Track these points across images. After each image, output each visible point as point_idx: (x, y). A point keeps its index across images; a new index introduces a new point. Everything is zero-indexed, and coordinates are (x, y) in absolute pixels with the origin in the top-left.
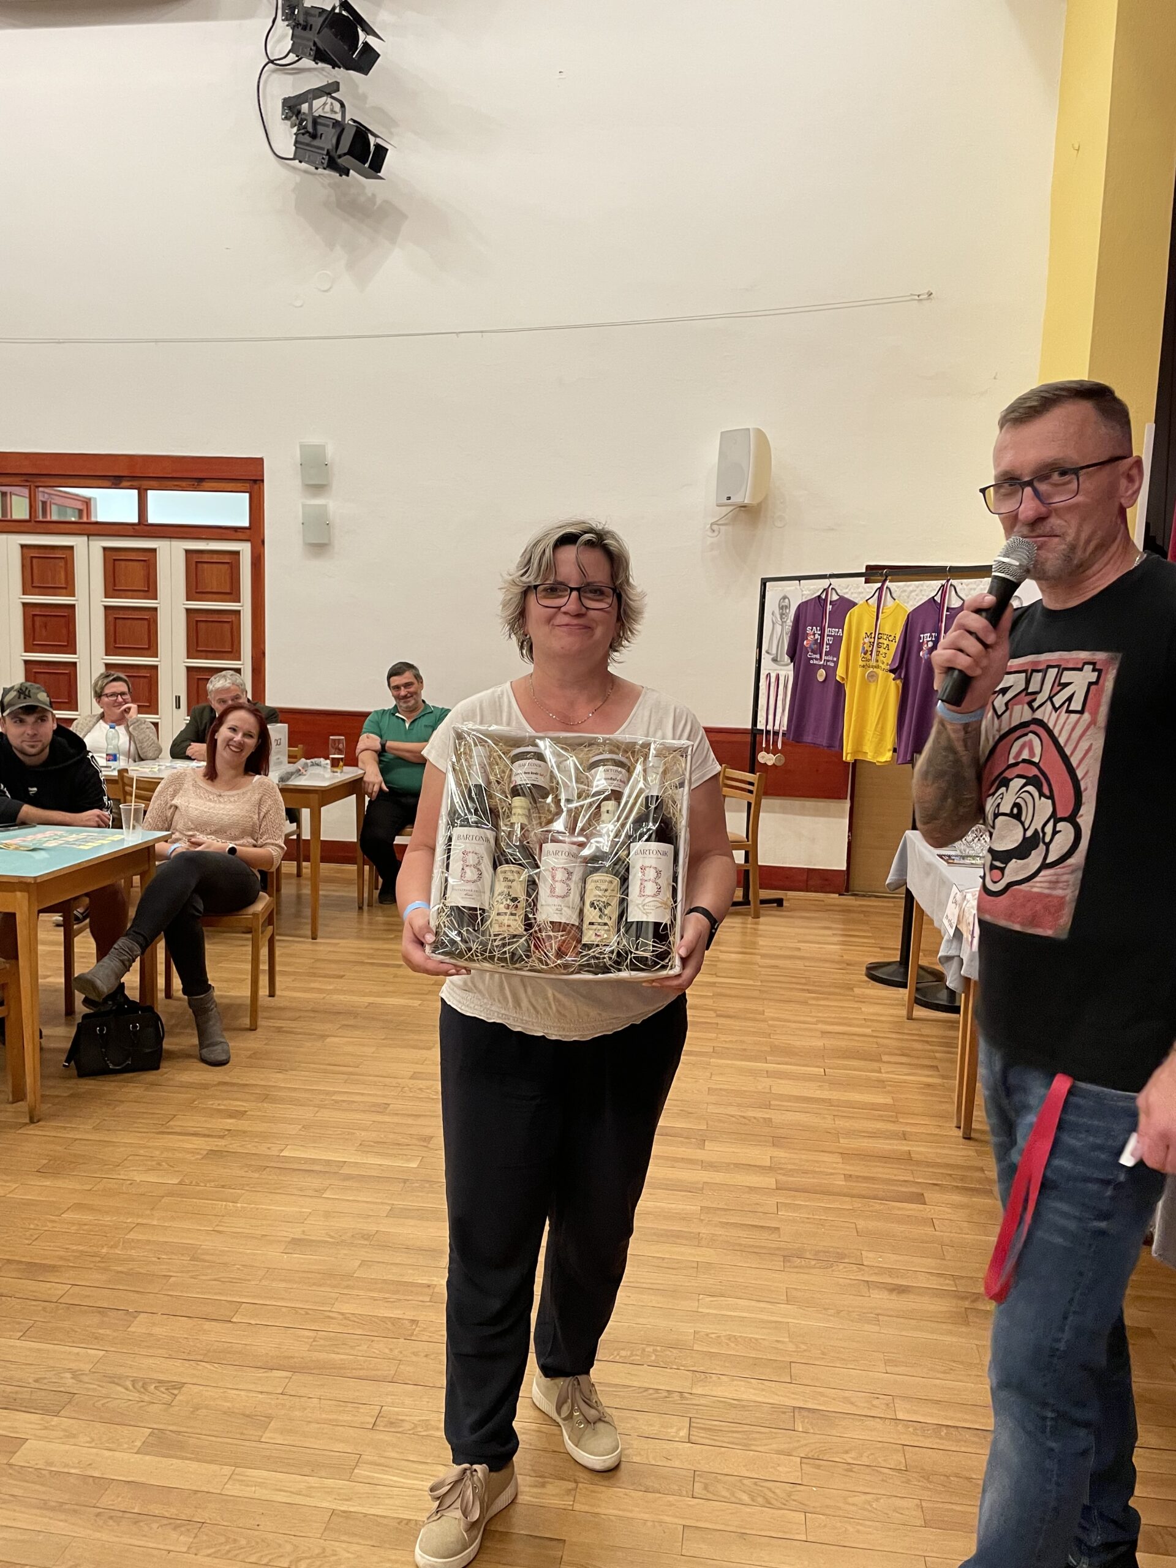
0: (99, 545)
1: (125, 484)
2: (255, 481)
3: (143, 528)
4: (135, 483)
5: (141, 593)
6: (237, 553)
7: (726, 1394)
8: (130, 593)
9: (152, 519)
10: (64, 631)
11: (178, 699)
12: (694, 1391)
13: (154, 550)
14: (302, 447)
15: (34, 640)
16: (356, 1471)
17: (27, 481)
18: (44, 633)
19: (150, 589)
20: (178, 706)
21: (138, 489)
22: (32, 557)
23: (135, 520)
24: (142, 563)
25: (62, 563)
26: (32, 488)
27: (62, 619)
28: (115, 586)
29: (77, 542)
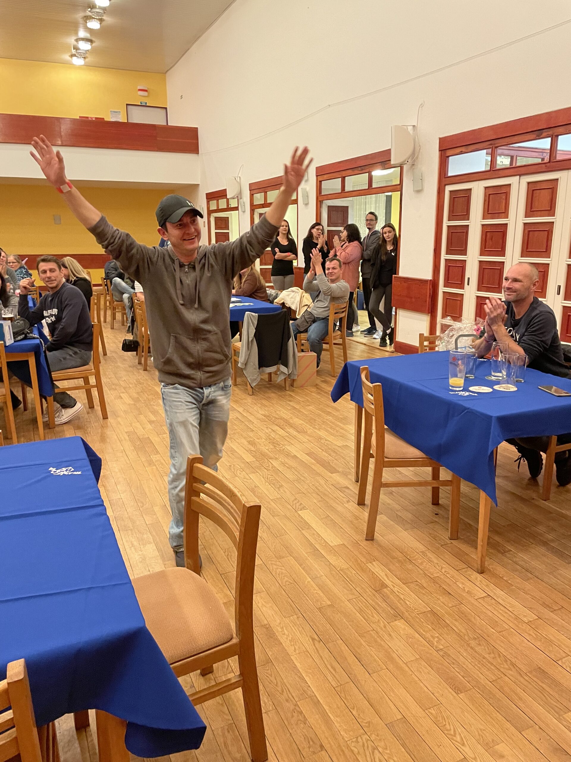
1: (544, 134)
3: (552, 164)
4: (550, 132)
5: (547, 212)
8: (539, 213)
10: (501, 241)
11: (559, 287)
13: (557, 180)
15: (485, 248)
17: (491, 144)
18: (491, 243)
20: (559, 293)
21: (551, 136)
22: (490, 194)
24: (550, 190)
25: (504, 197)
26: (493, 148)
27: (499, 233)
28: (531, 209)
29: (513, 181)
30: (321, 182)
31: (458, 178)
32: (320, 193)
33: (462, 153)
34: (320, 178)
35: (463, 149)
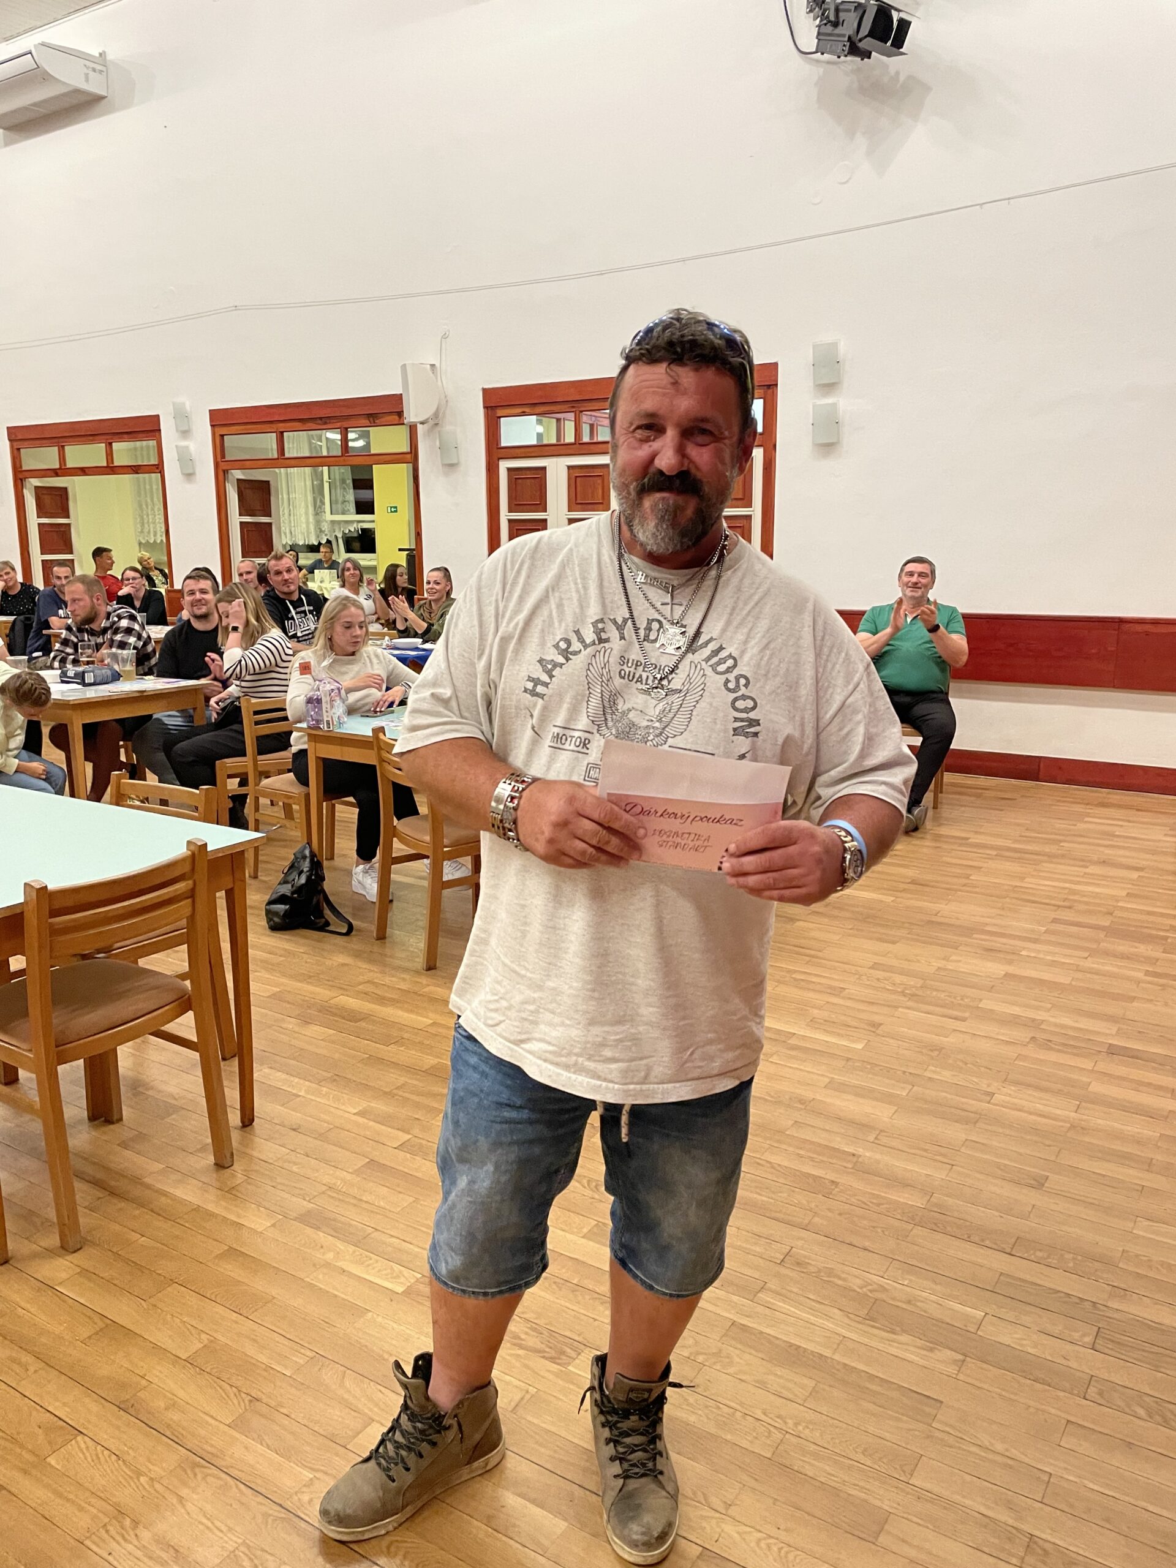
2: (769, 386)
7: (1145, 1315)
12: (1110, 1304)
14: (815, 346)
16: (760, 1295)
17: (573, 407)
22: (576, 477)
25: (599, 482)
26: (578, 412)
30: (222, 436)
31: (522, 450)
32: (223, 456)
33: (524, 414)
34: (223, 431)
35: (527, 410)
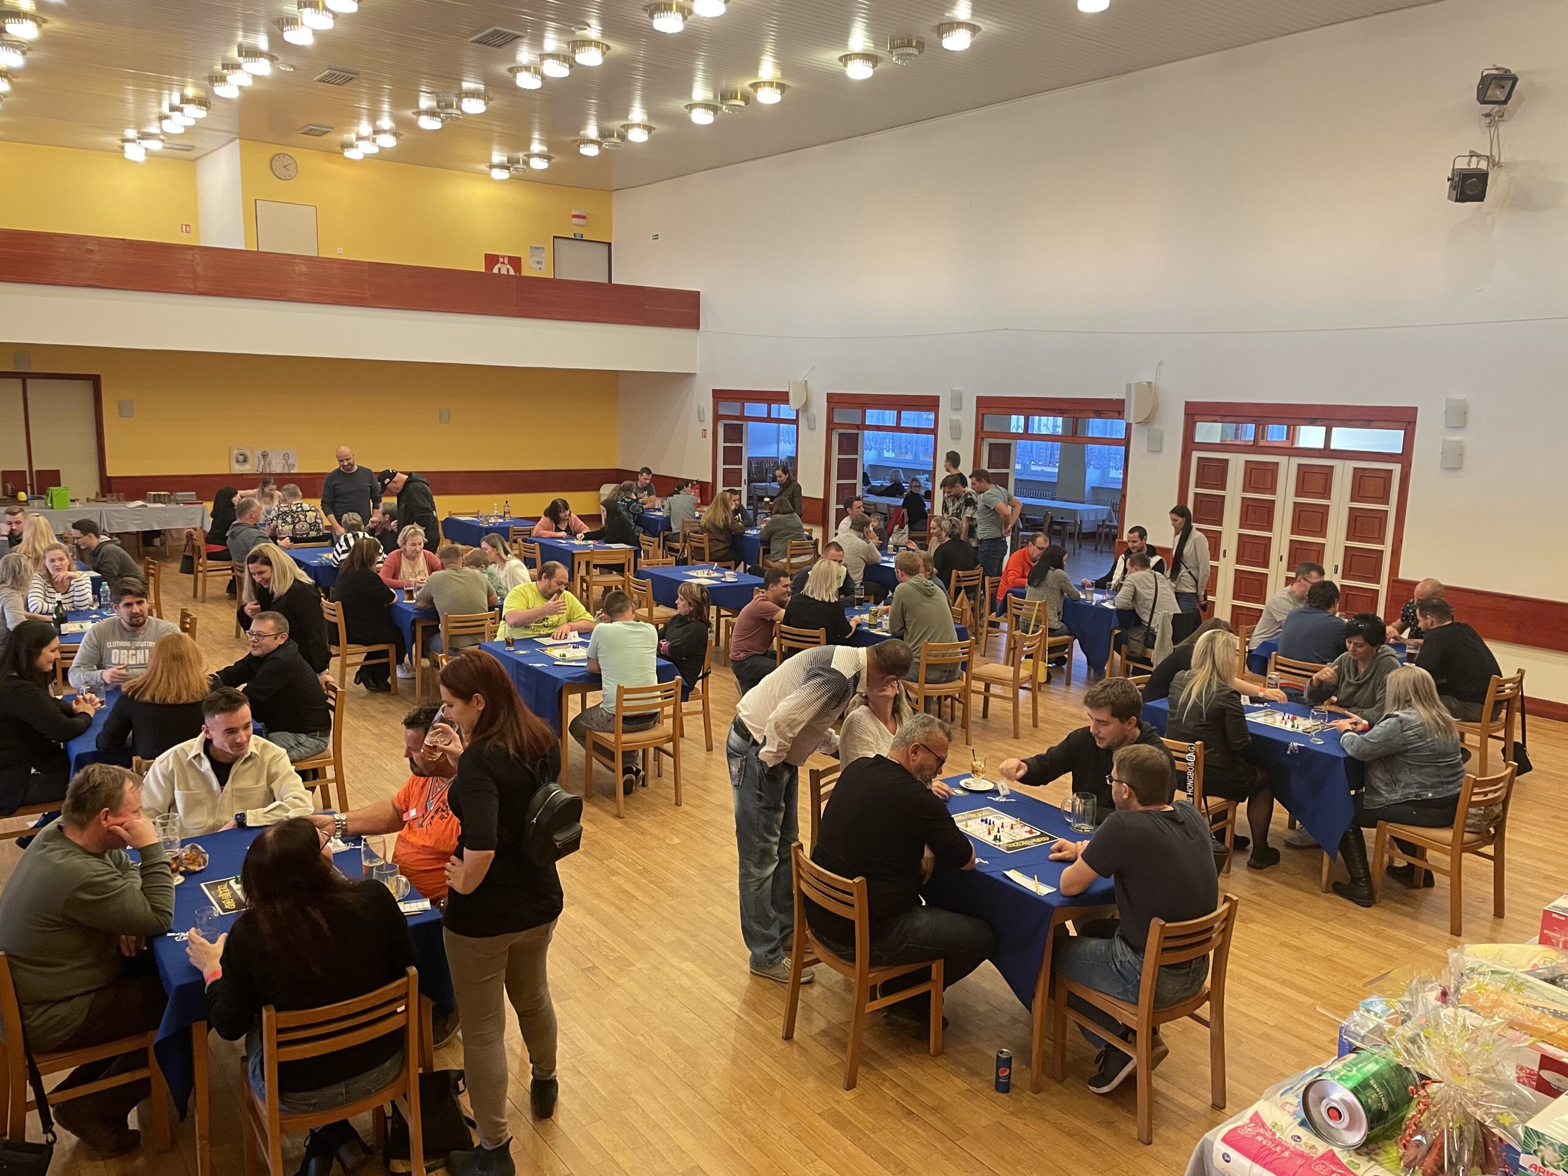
0: (1296, 461)
1: (1318, 423)
2: (1410, 423)
3: (1327, 452)
4: (1325, 423)
5: (1321, 495)
6: (1391, 471)
8: (1312, 495)
9: (1335, 445)
10: (1266, 517)
11: (1336, 567)
13: (1331, 468)
14: (1448, 401)
15: (1246, 521)
17: (1254, 421)
18: (1253, 517)
19: (1326, 494)
20: (1336, 572)
21: (1326, 426)
22: (1252, 469)
23: (1322, 446)
24: (1323, 475)
25: (1269, 473)
26: (1257, 424)
27: (1266, 509)
28: (1302, 489)
29: (1282, 460)
30: (983, 414)
31: (1209, 446)
32: (982, 428)
33: (1215, 421)
34: (982, 411)
35: (1218, 418)
